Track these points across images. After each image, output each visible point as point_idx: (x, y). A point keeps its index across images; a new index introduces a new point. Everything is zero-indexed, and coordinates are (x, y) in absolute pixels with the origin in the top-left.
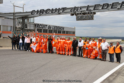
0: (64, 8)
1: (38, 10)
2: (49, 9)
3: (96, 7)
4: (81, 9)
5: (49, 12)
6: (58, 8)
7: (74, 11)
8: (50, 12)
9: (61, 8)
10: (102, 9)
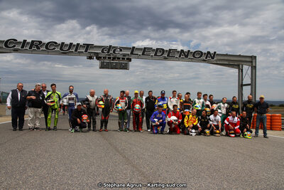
0: (88, 45)
1: (25, 41)
2: (56, 43)
3: (145, 51)
4: (121, 50)
5: (54, 49)
6: (75, 43)
7: (108, 52)
8: (58, 49)
9: (81, 44)
10: (156, 55)
